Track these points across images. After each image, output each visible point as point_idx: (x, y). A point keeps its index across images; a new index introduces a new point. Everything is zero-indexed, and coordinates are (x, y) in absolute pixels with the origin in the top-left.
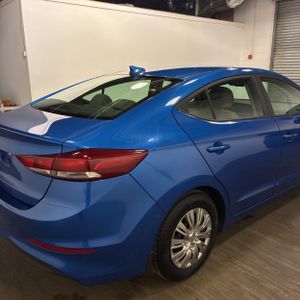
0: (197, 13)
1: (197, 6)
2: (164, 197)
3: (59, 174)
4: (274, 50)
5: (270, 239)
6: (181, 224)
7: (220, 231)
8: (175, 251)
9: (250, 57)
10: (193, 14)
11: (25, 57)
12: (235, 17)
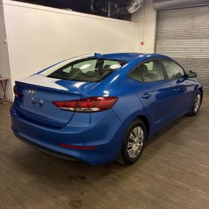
0: (109, 15)
1: (109, 11)
2: (126, 120)
3: (78, 109)
4: (156, 39)
5: (170, 144)
6: (132, 135)
7: (147, 140)
9: (142, 43)
10: (107, 16)
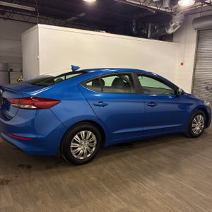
0: (149, 36)
1: (149, 32)
4: (196, 60)
8: (74, 149)
9: (182, 64)
11: (38, 59)
12: (174, 39)
